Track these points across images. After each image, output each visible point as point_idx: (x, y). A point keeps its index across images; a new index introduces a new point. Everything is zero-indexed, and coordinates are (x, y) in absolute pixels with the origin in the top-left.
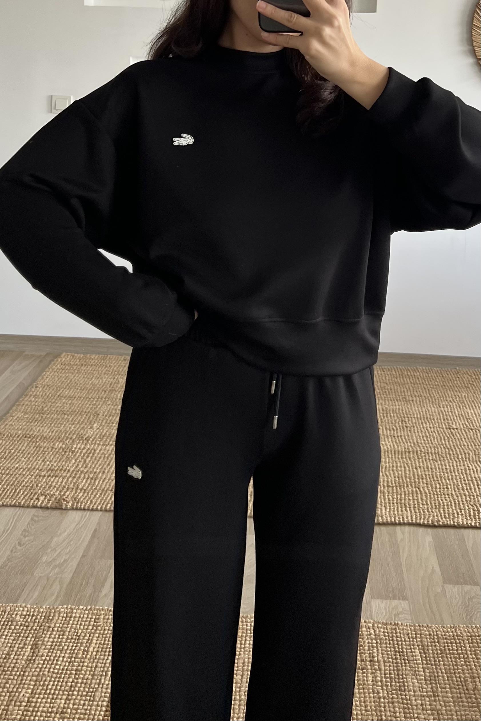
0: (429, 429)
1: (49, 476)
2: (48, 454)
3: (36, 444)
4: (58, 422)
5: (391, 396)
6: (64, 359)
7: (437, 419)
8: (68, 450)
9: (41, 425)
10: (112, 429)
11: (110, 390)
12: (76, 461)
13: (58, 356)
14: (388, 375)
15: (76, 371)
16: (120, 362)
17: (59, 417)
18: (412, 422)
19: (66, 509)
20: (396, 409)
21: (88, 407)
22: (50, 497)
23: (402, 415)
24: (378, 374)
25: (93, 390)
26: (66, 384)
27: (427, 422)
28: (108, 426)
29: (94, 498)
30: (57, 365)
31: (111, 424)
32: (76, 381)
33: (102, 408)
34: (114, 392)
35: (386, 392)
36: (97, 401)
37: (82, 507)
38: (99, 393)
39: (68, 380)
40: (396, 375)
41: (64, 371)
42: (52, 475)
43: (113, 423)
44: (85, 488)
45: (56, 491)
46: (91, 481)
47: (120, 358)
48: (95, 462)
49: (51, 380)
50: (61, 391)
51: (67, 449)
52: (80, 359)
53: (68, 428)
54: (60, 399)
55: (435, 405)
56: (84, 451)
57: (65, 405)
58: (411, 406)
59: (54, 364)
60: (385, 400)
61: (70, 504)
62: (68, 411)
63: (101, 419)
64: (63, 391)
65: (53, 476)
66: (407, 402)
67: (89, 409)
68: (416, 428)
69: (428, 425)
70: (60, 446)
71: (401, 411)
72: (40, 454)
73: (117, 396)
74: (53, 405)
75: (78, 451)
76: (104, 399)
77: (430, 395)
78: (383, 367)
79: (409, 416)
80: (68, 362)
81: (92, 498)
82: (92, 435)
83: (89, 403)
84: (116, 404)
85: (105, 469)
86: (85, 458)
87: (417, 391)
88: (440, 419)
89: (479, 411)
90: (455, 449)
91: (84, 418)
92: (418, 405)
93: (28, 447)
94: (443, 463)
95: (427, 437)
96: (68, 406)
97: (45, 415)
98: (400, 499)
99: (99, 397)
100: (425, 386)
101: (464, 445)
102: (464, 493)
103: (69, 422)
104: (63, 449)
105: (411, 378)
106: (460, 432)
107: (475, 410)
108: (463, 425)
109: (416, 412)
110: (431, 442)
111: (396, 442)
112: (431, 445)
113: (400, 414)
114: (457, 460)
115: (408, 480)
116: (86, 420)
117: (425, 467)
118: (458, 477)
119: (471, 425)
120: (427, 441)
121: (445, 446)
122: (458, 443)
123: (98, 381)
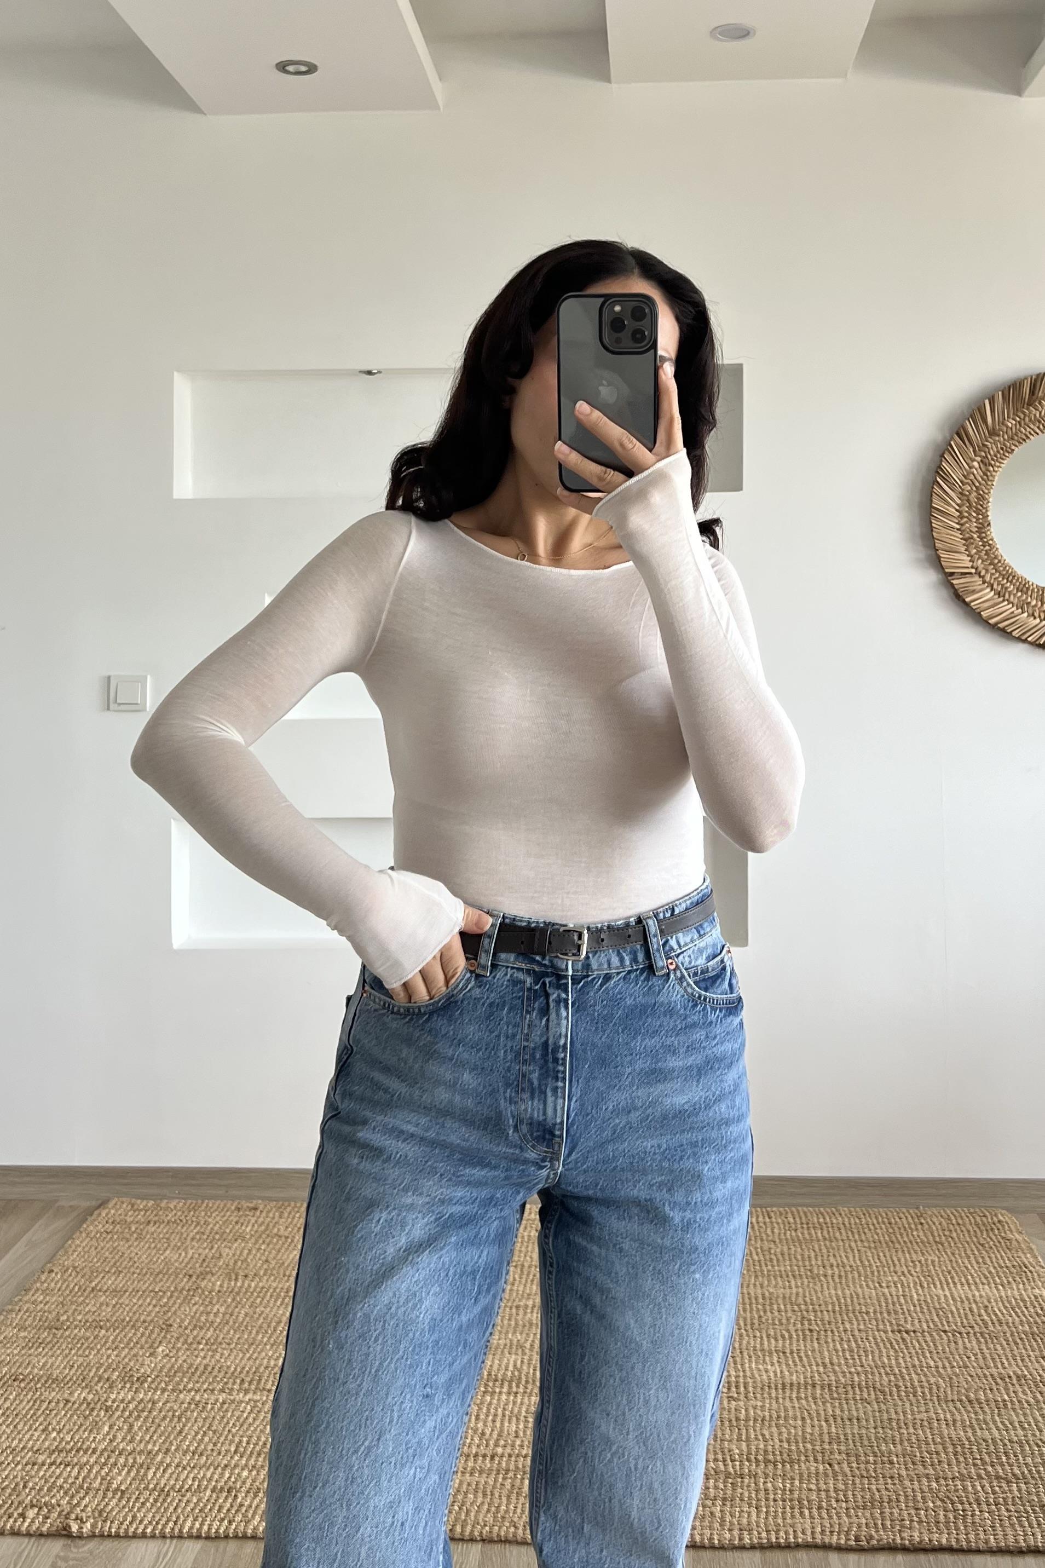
0: (856, 1333)
1: (51, 1464)
2: (56, 1415)
3: (34, 1394)
4: (84, 1346)
5: (783, 1269)
6: (113, 1212)
7: (875, 1312)
8: (98, 1406)
9: (50, 1354)
10: (196, 1357)
11: (202, 1273)
12: (111, 1427)
13: (103, 1204)
14: (778, 1223)
15: (135, 1235)
16: (229, 1213)
17: (88, 1334)
18: (822, 1320)
19: (80, 1537)
20: (791, 1294)
21: (151, 1311)
22: (49, 1511)
23: (803, 1307)
24: (758, 1223)
25: (164, 1275)
26: (112, 1264)
27: (854, 1319)
28: (187, 1349)
29: (139, 1510)
30: (95, 1226)
31: (194, 1346)
32: (133, 1254)
33: (179, 1313)
34: (209, 1276)
35: (771, 1260)
36: (171, 1296)
37: (113, 1530)
38: (178, 1280)
39: (117, 1254)
40: (795, 1223)
41: (109, 1236)
42: (58, 1461)
43: (199, 1343)
44: (123, 1488)
45: (62, 1498)
46: (138, 1471)
47: (229, 1205)
48: (152, 1429)
49: (83, 1257)
50: (99, 1279)
51: (96, 1404)
52: (146, 1211)
53: (105, 1358)
54: (95, 1296)
55: (870, 1283)
56: (131, 1406)
57: (104, 1308)
58: (822, 1285)
59: (92, 1223)
60: (769, 1275)
61: (88, 1525)
62: (108, 1320)
63: (176, 1335)
64: (103, 1277)
65: (61, 1464)
66: (813, 1278)
67: (153, 1314)
68: (829, 1333)
69: (855, 1327)
70: (83, 1395)
71: (800, 1300)
72: (40, 1416)
73: (214, 1284)
74: (79, 1308)
75: (118, 1406)
76: (185, 1292)
77: (861, 1262)
78: (769, 1209)
79: (817, 1307)
80: (122, 1217)
81: (135, 1510)
82: (152, 1371)
83: (154, 1302)
84: (210, 1303)
85: (171, 1443)
86: (131, 1420)
87: (834, 1256)
88: (881, 1313)
89: (962, 1292)
90: (909, 1374)
91: (139, 1335)
92: (835, 1284)
93: (17, 1402)
94: (884, 1407)
95: (851, 1351)
96: (109, 1309)
97: (61, 1331)
98: (790, 1491)
99: (176, 1288)
100: (853, 1244)
101: (929, 1367)
102: (927, 1471)
103: (107, 1345)
104: (89, 1404)
105: (825, 1229)
106: (921, 1339)
107: (953, 1289)
108: (927, 1322)
109: (831, 1297)
110: (861, 1361)
111: (788, 1365)
112: (859, 1369)
113: (799, 1305)
114: (914, 1401)
115: (809, 1446)
116: (144, 1339)
117: (845, 1417)
118: (913, 1438)
119: (945, 1323)
120: (851, 1361)
121: (888, 1369)
122: (917, 1363)
123: (177, 1255)
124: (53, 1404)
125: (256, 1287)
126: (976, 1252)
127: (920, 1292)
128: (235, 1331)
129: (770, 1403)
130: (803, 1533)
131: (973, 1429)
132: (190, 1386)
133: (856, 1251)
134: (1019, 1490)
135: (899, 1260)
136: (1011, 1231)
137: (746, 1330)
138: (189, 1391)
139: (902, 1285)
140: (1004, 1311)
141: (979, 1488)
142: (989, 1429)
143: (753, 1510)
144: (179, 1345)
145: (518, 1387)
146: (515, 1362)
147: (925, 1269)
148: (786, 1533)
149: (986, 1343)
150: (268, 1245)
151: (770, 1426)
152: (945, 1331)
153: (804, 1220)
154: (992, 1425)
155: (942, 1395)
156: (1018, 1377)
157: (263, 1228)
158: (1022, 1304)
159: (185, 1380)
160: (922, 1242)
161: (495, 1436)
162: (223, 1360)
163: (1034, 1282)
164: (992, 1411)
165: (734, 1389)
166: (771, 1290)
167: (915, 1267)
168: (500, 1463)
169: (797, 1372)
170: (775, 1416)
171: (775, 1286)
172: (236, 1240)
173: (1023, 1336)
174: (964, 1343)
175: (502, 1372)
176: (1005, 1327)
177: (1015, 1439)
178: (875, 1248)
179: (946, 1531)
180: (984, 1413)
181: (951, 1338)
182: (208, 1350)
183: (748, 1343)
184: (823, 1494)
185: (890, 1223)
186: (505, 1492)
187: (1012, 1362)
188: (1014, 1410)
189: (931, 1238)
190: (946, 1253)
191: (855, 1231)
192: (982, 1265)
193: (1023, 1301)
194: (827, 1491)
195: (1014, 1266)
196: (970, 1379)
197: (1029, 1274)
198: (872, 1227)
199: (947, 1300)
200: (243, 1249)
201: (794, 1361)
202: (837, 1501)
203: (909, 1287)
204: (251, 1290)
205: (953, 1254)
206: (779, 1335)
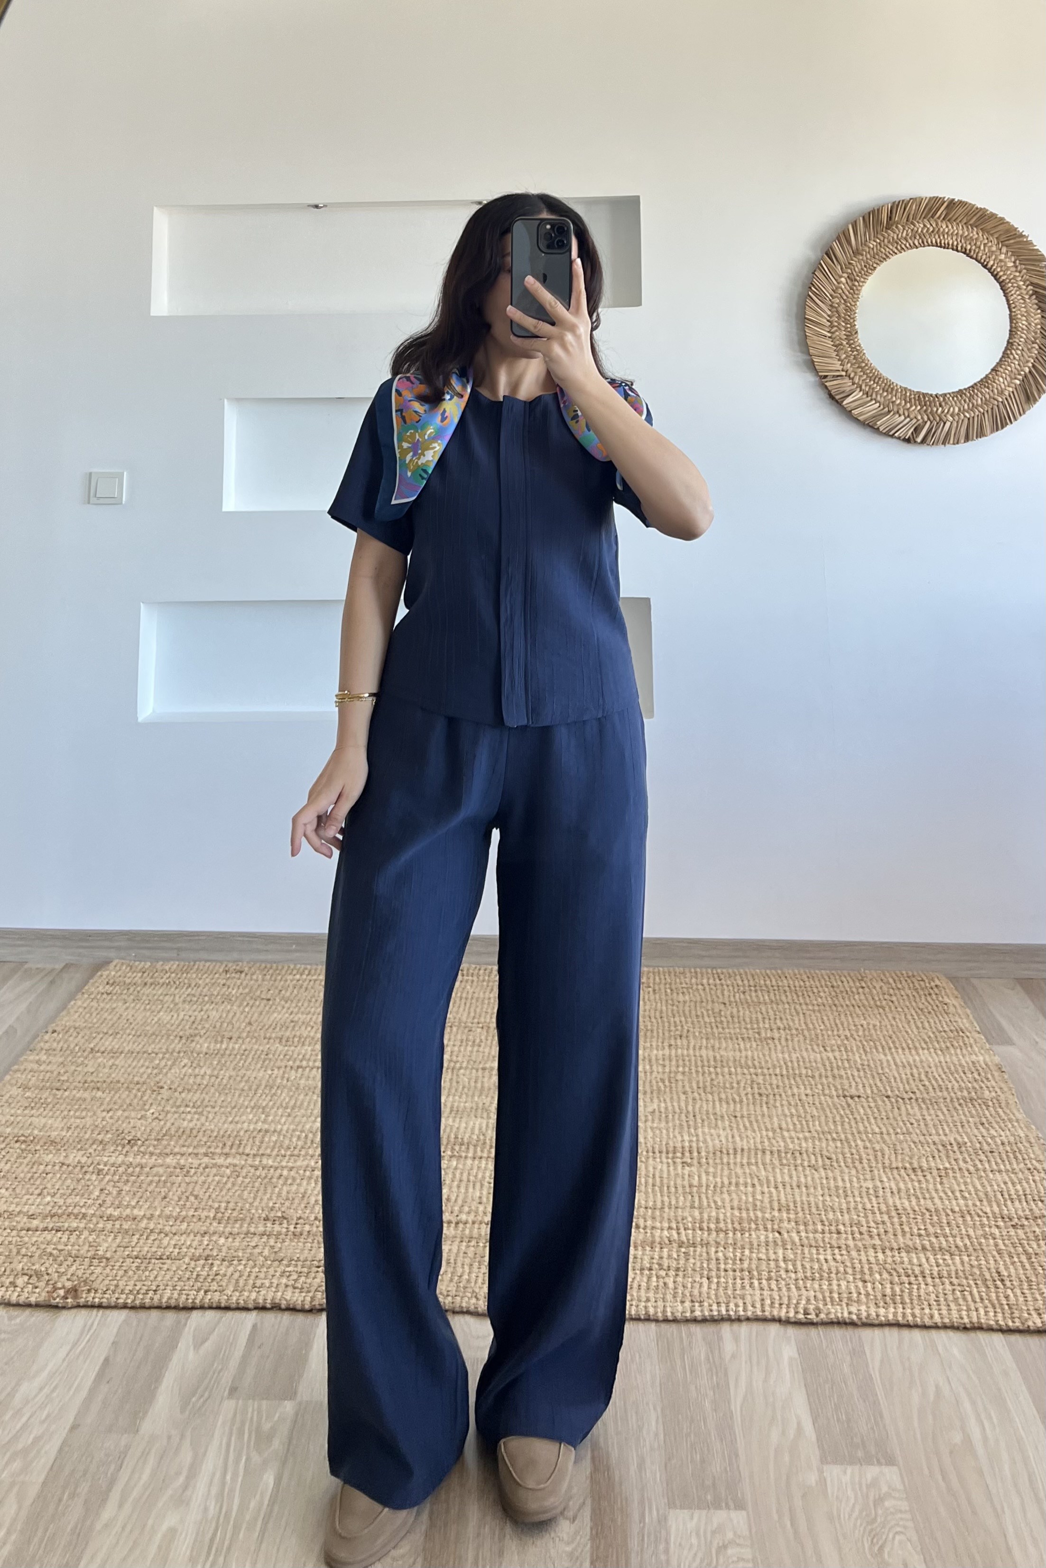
0: (803, 1098)
1: (45, 1229)
2: (51, 1178)
3: (33, 1156)
4: (83, 1107)
5: (732, 1032)
6: (113, 973)
7: (820, 1076)
8: (91, 1169)
9: (49, 1115)
10: (184, 1120)
11: (191, 1036)
12: (101, 1192)
13: (103, 966)
15: (132, 997)
16: (217, 976)
18: (771, 1084)
20: (741, 1057)
21: (144, 1073)
23: (752, 1070)
25: (157, 1036)
26: (110, 1025)
27: (800, 1083)
28: (176, 1112)
30: (98, 986)
31: (182, 1109)
32: (130, 1015)
33: (169, 1075)
34: (198, 1038)
35: (721, 1022)
36: (163, 1058)
38: (169, 1042)
39: (115, 1014)
40: (744, 985)
41: (109, 997)
42: (51, 1226)
43: (187, 1106)
44: (108, 1255)
45: (52, 1265)
46: (123, 1238)
47: (217, 968)
48: (139, 1194)
49: (84, 1017)
52: (144, 972)
53: (99, 1120)
54: (94, 1057)
55: (815, 1047)
57: (101, 1069)
58: (770, 1049)
59: (93, 984)
62: (105, 1082)
63: (165, 1097)
64: (102, 1038)
65: (52, 1229)
66: (761, 1042)
67: (145, 1076)
68: (778, 1097)
69: (802, 1091)
70: (77, 1159)
71: (750, 1063)
72: (37, 1179)
73: (201, 1046)
74: (79, 1068)
75: (108, 1170)
76: (175, 1054)
77: (807, 1025)
78: (719, 971)
79: (765, 1071)
80: (122, 978)
82: (142, 1134)
83: (147, 1064)
84: (199, 1065)
85: (155, 1209)
86: (120, 1184)
87: (781, 1019)
88: (827, 1077)
89: (903, 1056)
90: (855, 1141)
91: (132, 1096)
92: (783, 1047)
93: (17, 1165)
94: (830, 1174)
95: (799, 1116)
96: (106, 1070)
97: (61, 1092)
98: (741, 1260)
99: (167, 1050)
100: (798, 1007)
101: (874, 1133)
102: (873, 1242)
103: (102, 1109)
104: (82, 1167)
105: (772, 992)
106: (865, 1105)
107: (895, 1055)
108: (871, 1087)
109: (778, 1061)
110: (808, 1127)
111: (738, 1129)
112: (807, 1134)
113: (748, 1068)
114: (859, 1167)
115: (759, 1214)
116: (136, 1101)
117: (794, 1184)
118: (860, 1206)
119: (888, 1088)
120: (799, 1126)
121: (834, 1135)
122: (862, 1129)
123: (170, 1017)
124: (50, 1167)
125: (240, 1048)
126: (916, 1017)
127: (864, 1057)
128: (220, 1094)
129: (722, 1169)
130: (753, 1306)
131: (917, 1198)
132: (176, 1150)
133: (801, 1015)
134: (962, 1263)
135: (842, 1025)
136: (948, 996)
137: (700, 1094)
138: (175, 1154)
139: (846, 1048)
140: (944, 1076)
141: (924, 1260)
142: (932, 1198)
143: (705, 1280)
144: (168, 1108)
145: (482, 1151)
146: (480, 1125)
147: (867, 1033)
148: (737, 1306)
149: (928, 1109)
150: (252, 1007)
151: (722, 1193)
152: (888, 1097)
153: (752, 983)
154: (934, 1194)
155: (887, 1162)
156: (958, 1144)
157: (247, 990)
158: (960, 1069)
159: (172, 1143)
160: (864, 1005)
161: (460, 1202)
162: (207, 1124)
163: (971, 1047)
164: (934, 1178)
165: (687, 1154)
166: (723, 1053)
167: (857, 1031)
168: (463, 1230)
169: (747, 1136)
170: (726, 1182)
171: (726, 1049)
172: (223, 1002)
173: (962, 1101)
174: (907, 1110)
175: (467, 1136)
176: (945, 1094)
177: (957, 1209)
178: (819, 1011)
179: (892, 1305)
180: (927, 1181)
181: (895, 1104)
182: (195, 1113)
183: (701, 1106)
184: (772, 1264)
185: (833, 987)
186: (467, 1261)
187: (954, 1129)
188: (955, 1178)
189: (872, 1002)
190: (887, 1017)
191: (800, 994)
192: (921, 1030)
193: (961, 1065)
194: (777, 1261)
195: (951, 1031)
196: (913, 1146)
197: (966, 1039)
198: (815, 990)
199: (889, 1065)
200: (229, 1011)
201: (744, 1126)
202: (787, 1271)
203: (852, 1051)
204: (235, 1052)
205: (894, 1018)
206: (730, 1097)
